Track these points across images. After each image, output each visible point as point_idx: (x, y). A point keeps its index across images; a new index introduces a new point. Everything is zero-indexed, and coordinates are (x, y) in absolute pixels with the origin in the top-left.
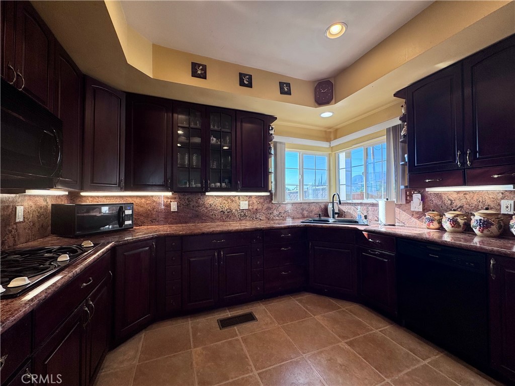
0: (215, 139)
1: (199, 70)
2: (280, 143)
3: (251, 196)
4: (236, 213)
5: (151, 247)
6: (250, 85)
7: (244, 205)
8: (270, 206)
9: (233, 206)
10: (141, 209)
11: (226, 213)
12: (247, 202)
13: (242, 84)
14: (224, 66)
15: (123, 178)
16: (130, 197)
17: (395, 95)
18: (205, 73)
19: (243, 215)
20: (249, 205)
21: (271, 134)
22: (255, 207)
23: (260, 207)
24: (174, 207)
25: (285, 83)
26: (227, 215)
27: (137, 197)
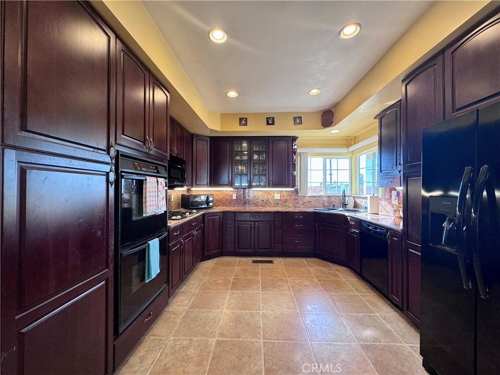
0: (256, 156)
1: (243, 121)
2: (304, 153)
3: (282, 191)
4: (272, 202)
5: (220, 216)
6: (273, 124)
7: (277, 196)
8: (297, 198)
9: (270, 197)
10: (218, 197)
11: (265, 201)
12: (279, 195)
13: (268, 124)
14: (256, 115)
15: (208, 181)
16: (213, 191)
17: (374, 118)
18: (247, 122)
19: (277, 203)
20: (281, 197)
21: (295, 149)
22: (285, 198)
23: (288, 198)
24: (234, 197)
25: (297, 117)
26: (266, 203)
27: (216, 191)
